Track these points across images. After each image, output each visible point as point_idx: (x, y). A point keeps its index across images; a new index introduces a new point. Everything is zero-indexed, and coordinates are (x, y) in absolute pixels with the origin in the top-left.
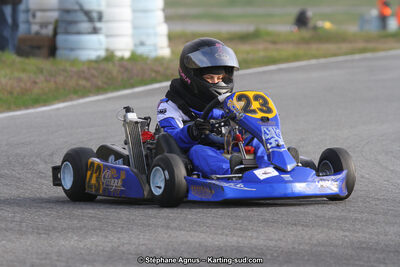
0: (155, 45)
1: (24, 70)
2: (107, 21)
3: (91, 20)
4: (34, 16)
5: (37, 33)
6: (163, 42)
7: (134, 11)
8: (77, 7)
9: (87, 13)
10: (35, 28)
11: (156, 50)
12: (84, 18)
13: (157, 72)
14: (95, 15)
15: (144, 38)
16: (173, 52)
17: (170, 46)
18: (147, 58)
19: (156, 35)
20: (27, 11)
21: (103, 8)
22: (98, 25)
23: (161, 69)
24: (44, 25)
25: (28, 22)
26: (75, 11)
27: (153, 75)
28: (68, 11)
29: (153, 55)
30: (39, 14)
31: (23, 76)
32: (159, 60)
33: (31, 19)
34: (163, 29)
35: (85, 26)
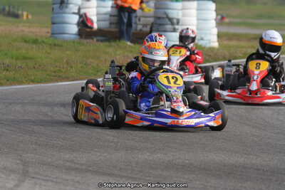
0: (209, 40)
1: (131, 52)
2: (182, 25)
3: (172, 24)
4: (139, 20)
5: (140, 30)
6: (215, 38)
7: (198, 20)
8: (165, 16)
9: (170, 20)
10: (140, 27)
11: (210, 43)
12: (169, 23)
13: (210, 56)
14: (175, 21)
15: (203, 36)
16: (219, 45)
17: (218, 41)
18: (204, 48)
19: (210, 34)
20: (136, 17)
21: (180, 17)
22: (177, 27)
23: (212, 54)
24: (145, 25)
25: (136, 23)
26: (163, 18)
27: (207, 57)
28: (159, 18)
29: (208, 46)
30: (142, 19)
31: (130, 55)
32: (211, 49)
33: (138, 22)
34: (215, 31)
35: (169, 27)
